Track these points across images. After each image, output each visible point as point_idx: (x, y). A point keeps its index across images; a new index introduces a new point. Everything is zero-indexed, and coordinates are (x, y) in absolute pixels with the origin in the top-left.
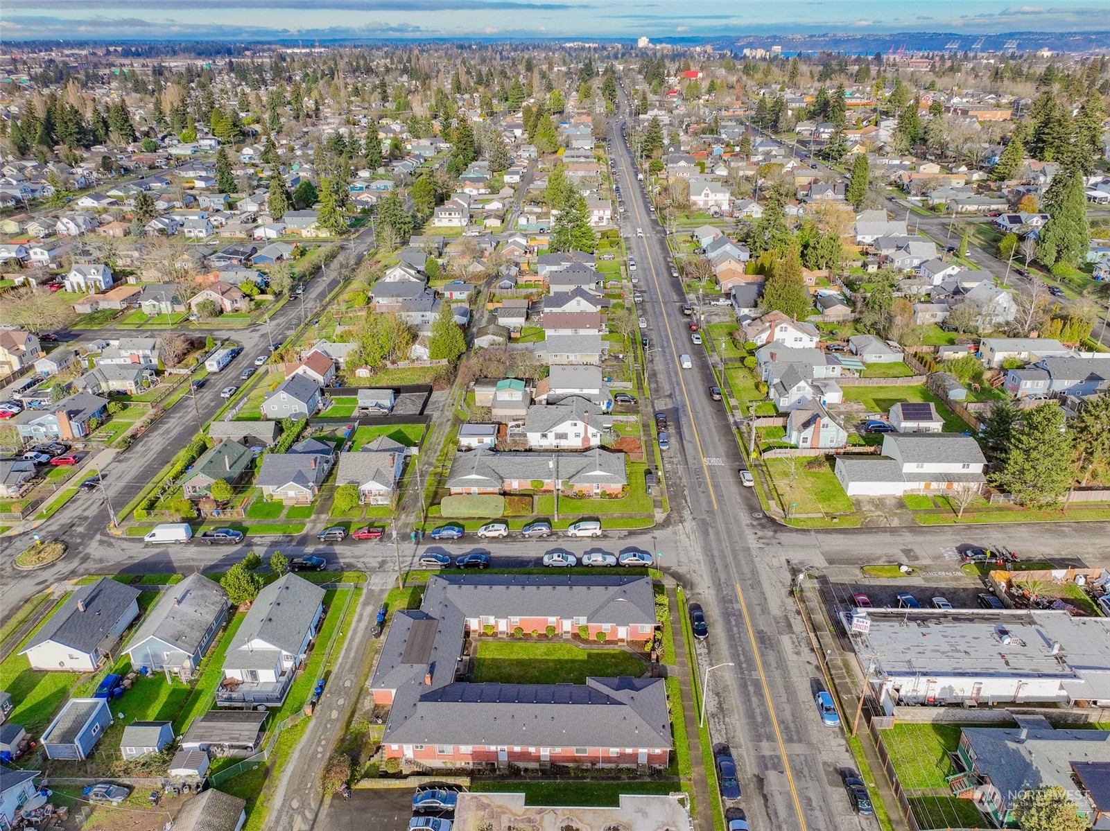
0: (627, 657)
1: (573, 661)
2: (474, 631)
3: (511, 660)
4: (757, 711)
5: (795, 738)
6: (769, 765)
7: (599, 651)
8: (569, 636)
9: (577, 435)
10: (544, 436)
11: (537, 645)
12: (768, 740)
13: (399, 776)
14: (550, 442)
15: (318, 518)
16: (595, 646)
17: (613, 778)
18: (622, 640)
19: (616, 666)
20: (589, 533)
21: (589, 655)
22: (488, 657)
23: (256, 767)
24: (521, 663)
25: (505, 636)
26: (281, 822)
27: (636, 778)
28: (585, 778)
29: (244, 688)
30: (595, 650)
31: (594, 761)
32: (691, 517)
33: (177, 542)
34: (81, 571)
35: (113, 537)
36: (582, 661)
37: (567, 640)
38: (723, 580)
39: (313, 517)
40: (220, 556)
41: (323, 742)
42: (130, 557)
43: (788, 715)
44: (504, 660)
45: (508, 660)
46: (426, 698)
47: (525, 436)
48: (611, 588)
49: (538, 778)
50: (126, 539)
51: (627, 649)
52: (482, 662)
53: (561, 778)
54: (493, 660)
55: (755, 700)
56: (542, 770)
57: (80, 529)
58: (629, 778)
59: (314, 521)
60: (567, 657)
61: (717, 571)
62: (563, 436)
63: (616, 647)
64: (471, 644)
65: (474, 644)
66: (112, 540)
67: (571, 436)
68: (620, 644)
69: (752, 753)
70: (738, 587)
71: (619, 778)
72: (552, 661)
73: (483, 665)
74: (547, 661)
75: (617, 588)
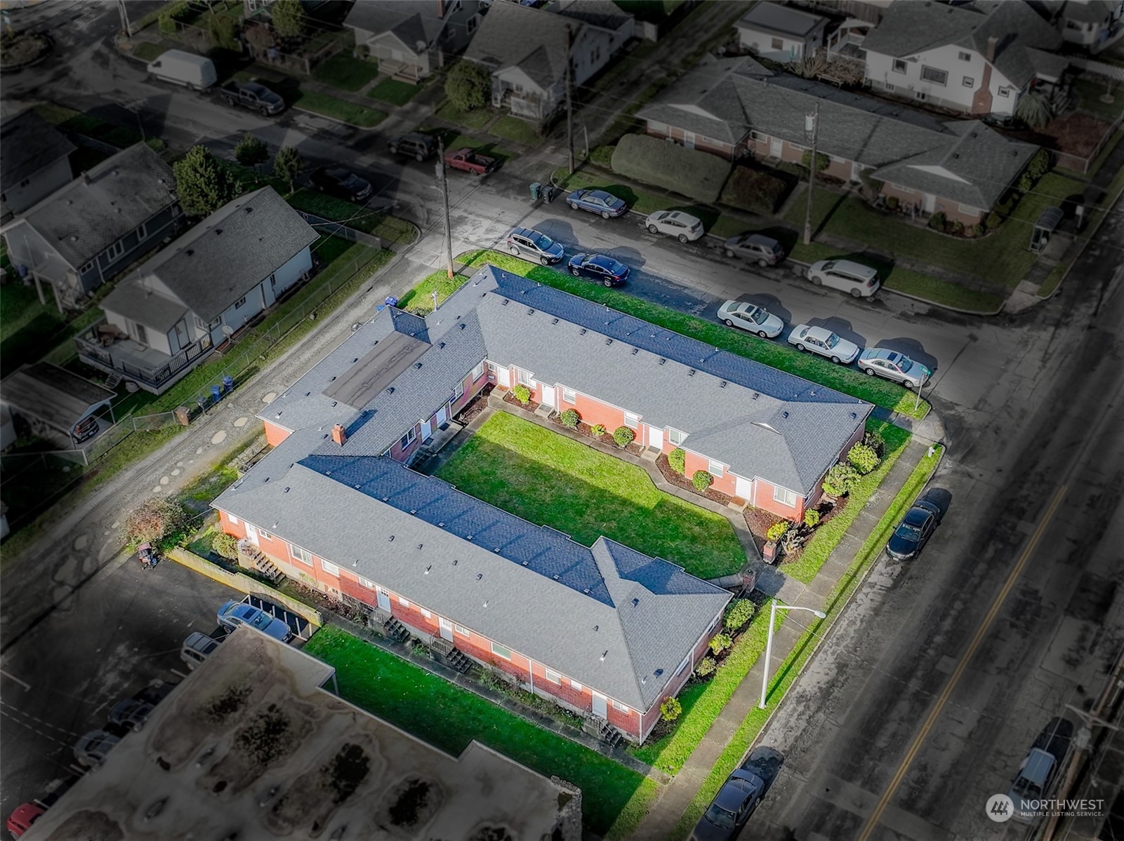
0: (728, 535)
1: (625, 502)
2: (502, 388)
3: (524, 459)
4: (891, 727)
5: (921, 804)
6: (829, 826)
7: (685, 505)
8: (653, 458)
9: (968, 82)
10: (900, 65)
11: (588, 452)
12: (864, 785)
13: (228, 565)
14: (909, 81)
15: (415, 110)
16: (684, 493)
17: (542, 719)
18: (740, 502)
19: (694, 539)
20: (847, 286)
21: (661, 505)
22: (491, 439)
23: (67, 469)
24: (537, 471)
25: (545, 415)
26: (47, 560)
27: (577, 734)
28: (496, 696)
29: (124, 347)
30: (682, 499)
31: (521, 677)
32: (1086, 322)
33: (189, 87)
34: (45, 92)
35: (116, 52)
36: (641, 509)
37: (646, 463)
38: (1040, 468)
39: (409, 105)
40: (233, 129)
41: (176, 472)
42: (118, 92)
43: (943, 762)
44: (513, 455)
45: (519, 456)
46: (315, 462)
47: (862, 55)
48: (764, 398)
49: (427, 663)
50: (128, 60)
51: (739, 522)
52: (475, 443)
53: (460, 679)
54: (498, 448)
55: (903, 706)
56: (434, 653)
57: (82, 25)
58: (566, 730)
59: (405, 115)
60: (622, 492)
61: (1045, 445)
62: (937, 76)
63: (721, 509)
64: (482, 407)
65: (486, 410)
66: (112, 56)
67: (954, 79)
68: (731, 505)
69: (817, 791)
70: (1061, 492)
71: (549, 722)
72: (590, 486)
73: (474, 448)
74: (582, 484)
75: (779, 402)
